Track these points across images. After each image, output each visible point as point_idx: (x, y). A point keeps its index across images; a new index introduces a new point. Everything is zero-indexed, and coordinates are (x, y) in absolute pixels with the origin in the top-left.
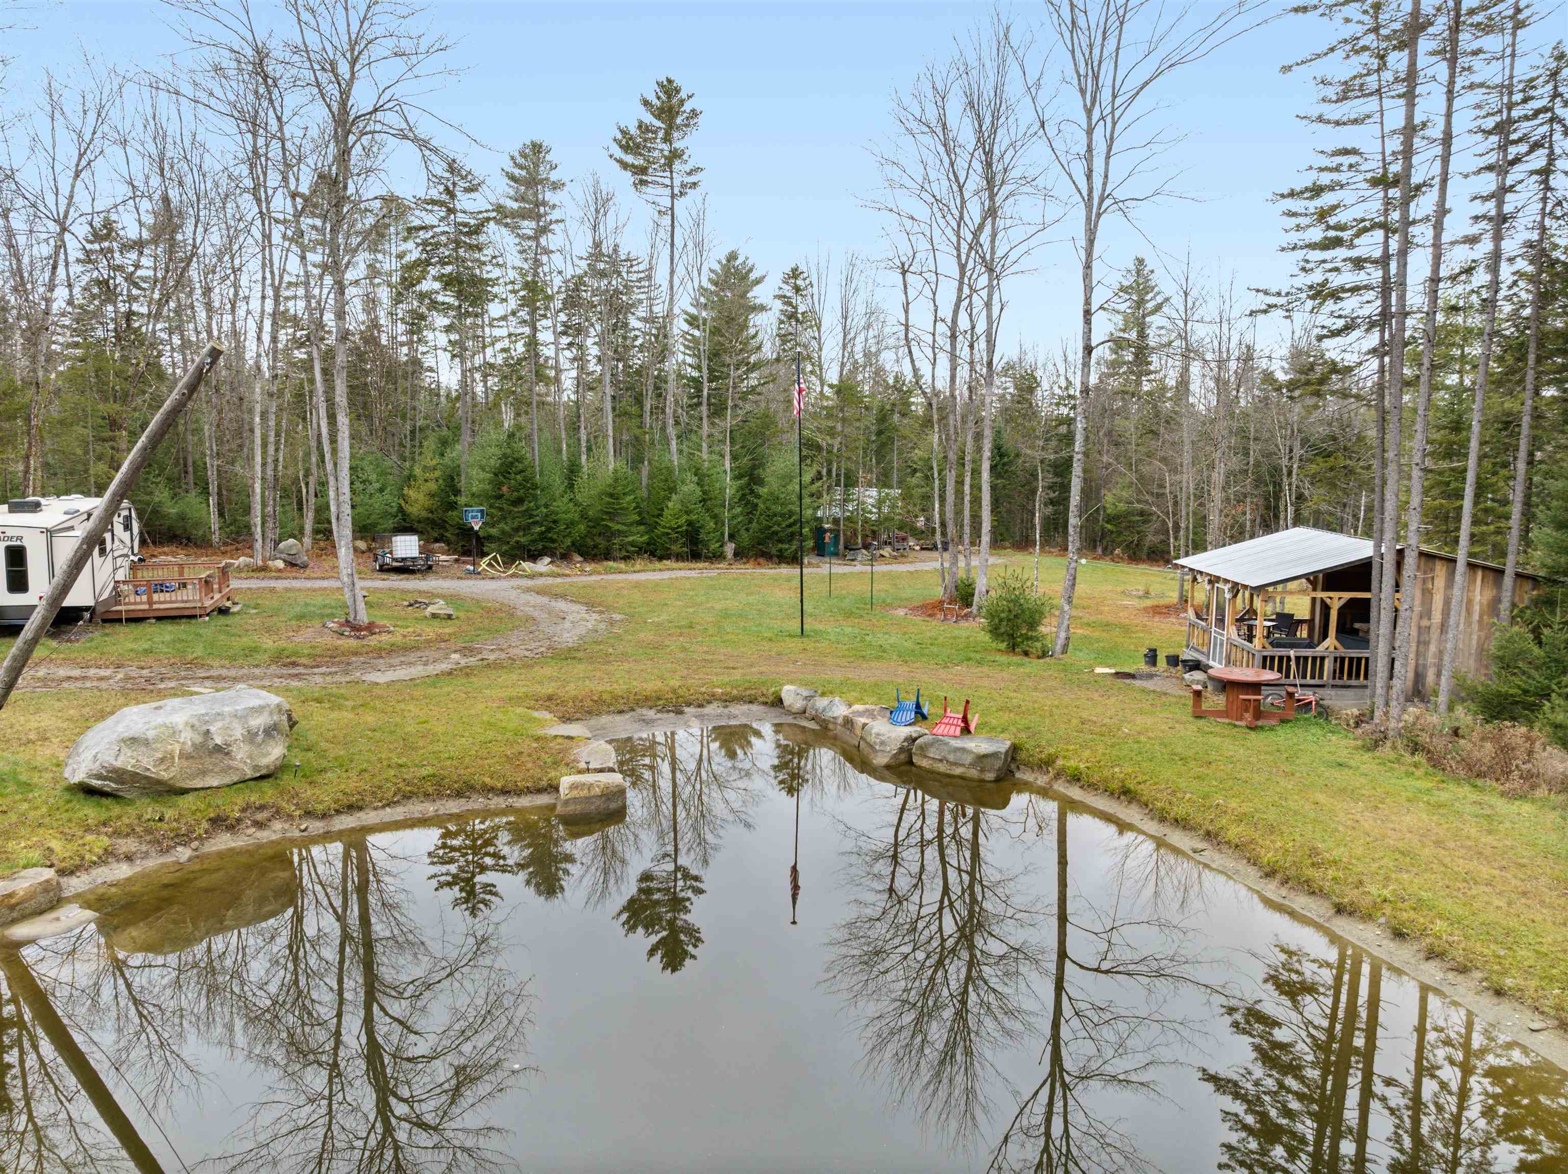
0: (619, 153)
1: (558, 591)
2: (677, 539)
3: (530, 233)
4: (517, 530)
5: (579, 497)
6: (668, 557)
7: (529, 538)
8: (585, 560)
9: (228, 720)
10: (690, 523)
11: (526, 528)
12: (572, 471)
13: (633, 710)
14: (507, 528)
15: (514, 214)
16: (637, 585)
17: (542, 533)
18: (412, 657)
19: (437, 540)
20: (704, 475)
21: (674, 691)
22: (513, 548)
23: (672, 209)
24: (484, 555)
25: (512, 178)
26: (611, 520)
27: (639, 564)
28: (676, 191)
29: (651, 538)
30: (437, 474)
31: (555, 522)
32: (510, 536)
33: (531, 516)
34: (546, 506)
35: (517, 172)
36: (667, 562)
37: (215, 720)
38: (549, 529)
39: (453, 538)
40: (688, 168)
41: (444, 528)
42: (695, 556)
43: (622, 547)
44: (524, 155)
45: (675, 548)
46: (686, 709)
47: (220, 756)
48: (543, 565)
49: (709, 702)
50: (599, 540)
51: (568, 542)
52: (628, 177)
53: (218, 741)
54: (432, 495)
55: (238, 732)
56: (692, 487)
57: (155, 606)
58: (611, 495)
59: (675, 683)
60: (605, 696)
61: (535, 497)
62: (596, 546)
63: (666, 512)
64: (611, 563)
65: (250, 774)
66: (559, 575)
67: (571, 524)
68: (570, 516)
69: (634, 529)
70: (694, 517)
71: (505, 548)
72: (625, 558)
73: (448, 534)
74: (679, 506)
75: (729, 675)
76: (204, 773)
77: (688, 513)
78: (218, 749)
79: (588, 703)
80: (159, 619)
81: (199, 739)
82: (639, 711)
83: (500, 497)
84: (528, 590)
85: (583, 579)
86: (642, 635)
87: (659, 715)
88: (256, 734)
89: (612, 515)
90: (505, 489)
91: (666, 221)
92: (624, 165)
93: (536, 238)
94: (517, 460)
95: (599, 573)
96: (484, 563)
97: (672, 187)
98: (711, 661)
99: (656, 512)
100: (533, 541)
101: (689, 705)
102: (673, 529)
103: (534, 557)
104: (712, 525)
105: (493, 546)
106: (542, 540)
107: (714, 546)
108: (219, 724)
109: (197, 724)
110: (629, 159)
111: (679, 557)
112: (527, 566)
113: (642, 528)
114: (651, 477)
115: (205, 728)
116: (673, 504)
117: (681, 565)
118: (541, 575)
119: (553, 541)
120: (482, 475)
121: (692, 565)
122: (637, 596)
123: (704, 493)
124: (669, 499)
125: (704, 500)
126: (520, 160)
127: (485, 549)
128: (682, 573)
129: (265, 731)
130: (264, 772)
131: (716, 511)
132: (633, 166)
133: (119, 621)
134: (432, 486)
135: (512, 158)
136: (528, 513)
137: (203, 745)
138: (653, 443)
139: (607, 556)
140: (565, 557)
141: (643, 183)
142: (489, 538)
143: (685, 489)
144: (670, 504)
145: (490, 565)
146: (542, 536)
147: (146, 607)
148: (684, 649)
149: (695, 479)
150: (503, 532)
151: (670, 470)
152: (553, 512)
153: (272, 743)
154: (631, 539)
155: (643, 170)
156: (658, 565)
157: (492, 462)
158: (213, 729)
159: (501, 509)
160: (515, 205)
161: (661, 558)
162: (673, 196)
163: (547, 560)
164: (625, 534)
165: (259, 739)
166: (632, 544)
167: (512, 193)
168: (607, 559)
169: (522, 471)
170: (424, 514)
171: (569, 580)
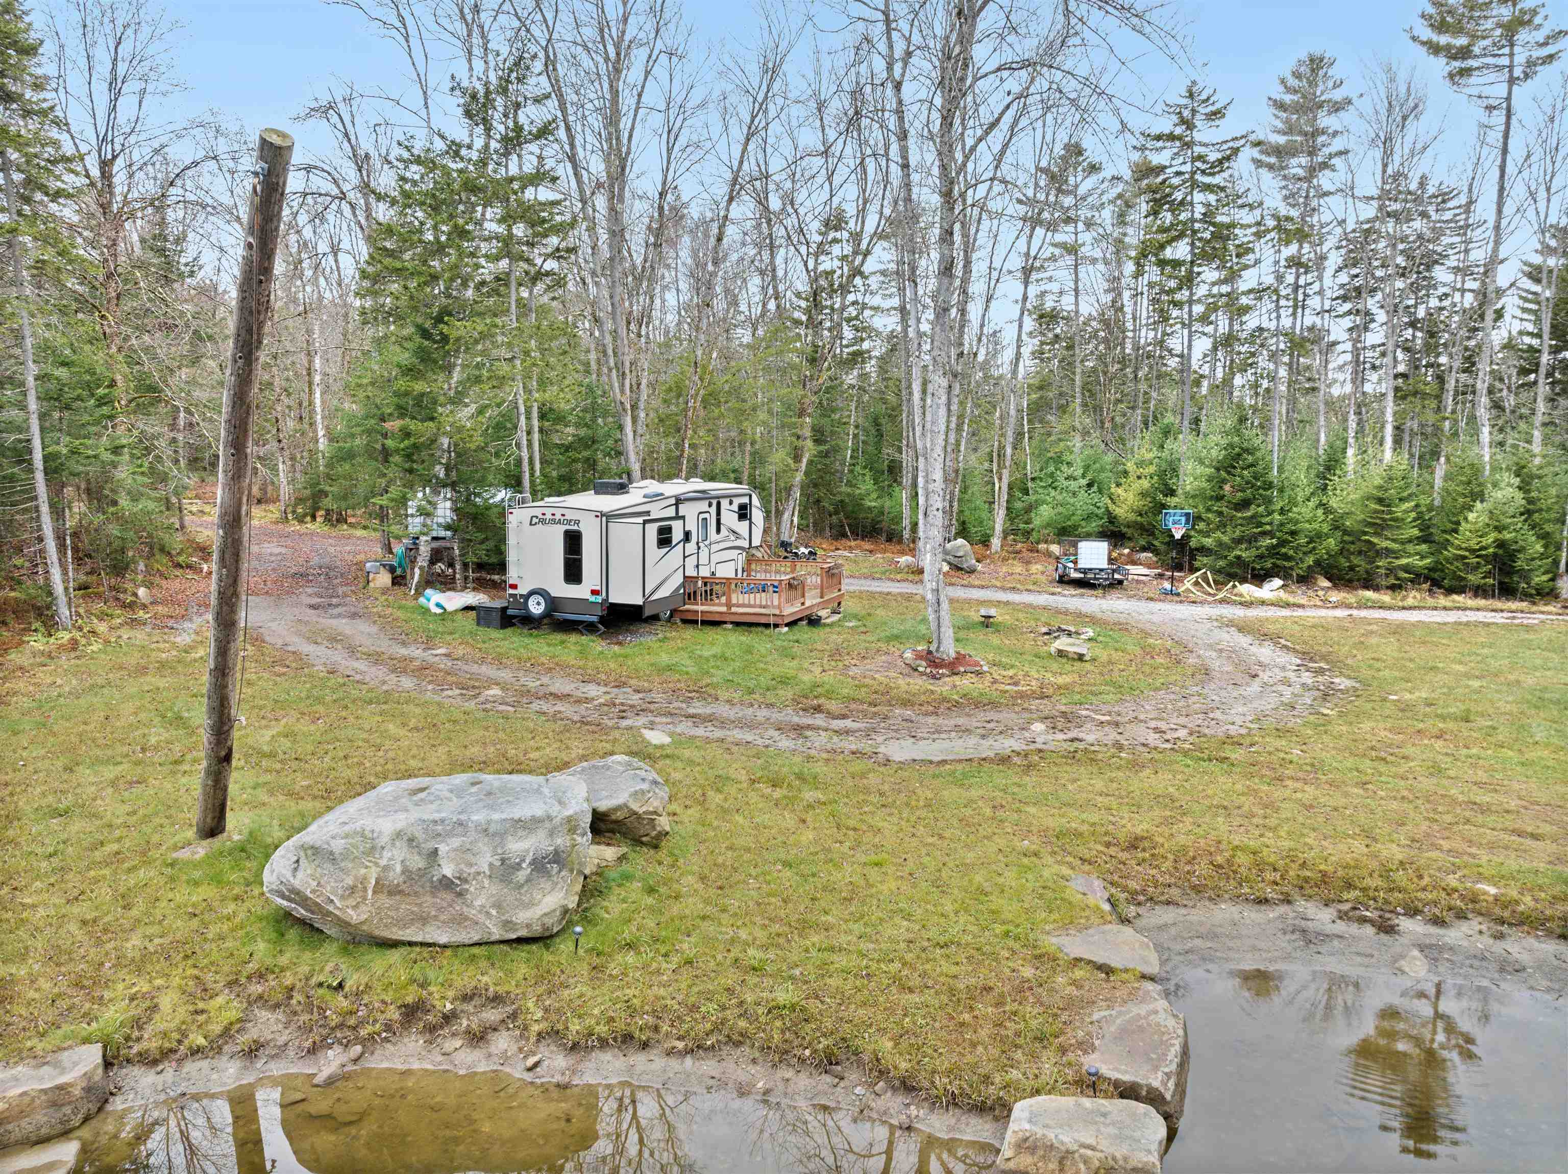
0: (1427, 34)
1: (1271, 628)
2: (1478, 566)
3: (1301, 172)
4: (1238, 541)
5: (1334, 503)
6: (1460, 590)
7: (1254, 552)
8: (1335, 586)
9: (472, 835)
10: (1501, 544)
11: (1251, 540)
12: (1328, 468)
13: (1287, 900)
14: (1225, 539)
15: (1278, 151)
16: (1398, 630)
17: (1274, 547)
18: (977, 719)
19: (1144, 549)
20: (1532, 477)
21: (1386, 873)
22: (1231, 564)
23: (1508, 99)
24: (1193, 570)
25: (1281, 106)
26: (1376, 534)
27: (1413, 597)
28: (1518, 72)
29: (1438, 562)
30: (1152, 469)
31: (1293, 533)
32: (1230, 549)
33: (1260, 524)
34: (1282, 511)
35: (1288, 98)
36: (1459, 599)
37: (450, 834)
38: (1283, 543)
39: (1162, 548)
40: (1540, 36)
41: (1152, 534)
42: (1507, 591)
43: (1391, 571)
44: (1297, 75)
45: (1474, 578)
46: (1405, 924)
47: (449, 896)
48: (1272, 589)
49: (1461, 916)
50: (1356, 560)
51: (1310, 560)
52: (1440, 66)
53: (448, 870)
54: (1143, 494)
55: (485, 860)
56: (1510, 492)
57: (734, 609)
58: (1380, 501)
59: (1394, 852)
60: (1243, 859)
61: (1268, 501)
62: (1352, 568)
63: (1464, 526)
64: (1369, 594)
65: (497, 933)
66: (1288, 605)
67: (1316, 538)
68: (1316, 526)
69: (1410, 548)
70: (1507, 536)
71: (1221, 563)
72: (1393, 588)
73: (1156, 543)
74: (1484, 519)
75: (1521, 852)
76: (424, 920)
77: (1498, 529)
78: (446, 884)
79: (1202, 868)
80: (737, 624)
81: (417, 862)
82: (1301, 905)
83: (1220, 498)
84: (1231, 623)
85: (1323, 612)
86: (1367, 726)
87: (1341, 927)
88: (518, 867)
89: (1380, 528)
90: (1227, 487)
91: (1498, 118)
92: (1435, 49)
93: (1308, 179)
94: (1247, 451)
95: (1349, 606)
96: (1188, 583)
97: (1511, 67)
98: (1484, 809)
99: (1450, 526)
100: (1261, 557)
101: (1413, 912)
102: (1472, 551)
103: (1259, 578)
104: (1539, 548)
105: (1205, 560)
106: (1272, 556)
107: (1540, 579)
108: (456, 842)
109: (420, 835)
110: (1444, 39)
111: (1479, 591)
112: (1247, 590)
113: (1424, 547)
114: (1447, 478)
115: (431, 845)
116: (1477, 516)
117: (1482, 602)
118: (1263, 603)
119: (1287, 558)
120: (1200, 470)
121: (1499, 604)
122: (1390, 648)
123: (1530, 501)
124: (1470, 509)
125: (1528, 513)
126: (1293, 82)
127: (1197, 564)
128: (1480, 616)
129: (534, 862)
130: (523, 933)
131: (1548, 528)
132: (1448, 47)
133: (695, 622)
134: (1145, 484)
135: (1283, 81)
136: (1255, 520)
137: (422, 873)
138: (1456, 434)
139: (1368, 583)
140: (1305, 580)
141: (1465, 72)
142: (1203, 550)
143: (1499, 494)
144: (1471, 516)
145: (1196, 583)
146: (1273, 551)
147: (724, 609)
148: (1436, 770)
149: (1517, 481)
150: (1220, 544)
151: (1476, 469)
152: (1291, 520)
153: (546, 884)
154: (1404, 561)
155: (1464, 53)
156: (1443, 601)
157: (1214, 453)
158: (443, 849)
159: (1220, 514)
160: (1282, 140)
161: (1450, 591)
162: (1512, 81)
163: (1277, 582)
164: (1396, 555)
165: (521, 876)
166: (1406, 569)
167: (1280, 125)
168: (1367, 587)
169: (1252, 465)
170: (1132, 517)
171: (1299, 612)
